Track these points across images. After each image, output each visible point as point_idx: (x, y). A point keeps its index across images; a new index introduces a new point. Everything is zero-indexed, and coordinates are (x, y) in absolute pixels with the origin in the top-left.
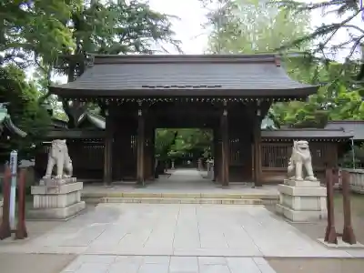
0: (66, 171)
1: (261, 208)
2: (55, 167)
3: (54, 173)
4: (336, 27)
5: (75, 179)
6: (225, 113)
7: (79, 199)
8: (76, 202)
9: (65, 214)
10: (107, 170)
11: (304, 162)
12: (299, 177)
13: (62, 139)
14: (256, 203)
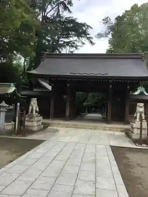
0: (36, 112)
5: (39, 115)
6: (111, 87)
7: (41, 124)
8: (40, 125)
9: (36, 130)
12: (138, 120)
13: (35, 98)
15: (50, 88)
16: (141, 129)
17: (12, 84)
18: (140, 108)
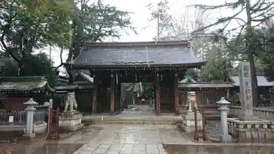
0: (74, 108)
2: (69, 106)
3: (69, 109)
4: (229, 18)
5: (78, 112)
7: (80, 123)
9: (75, 129)
10: (94, 107)
13: (73, 92)
15: (92, 80)
16: (196, 120)
17: (43, 78)
18: (192, 97)
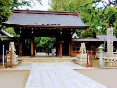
1: (72, 63)
5: (16, 54)
6: (61, 33)
8: (17, 61)
11: (84, 49)
12: (82, 53)
13: (13, 41)
14: (71, 61)
